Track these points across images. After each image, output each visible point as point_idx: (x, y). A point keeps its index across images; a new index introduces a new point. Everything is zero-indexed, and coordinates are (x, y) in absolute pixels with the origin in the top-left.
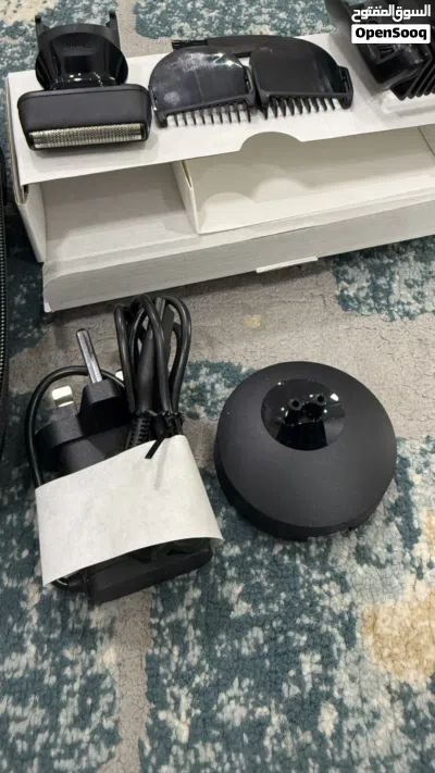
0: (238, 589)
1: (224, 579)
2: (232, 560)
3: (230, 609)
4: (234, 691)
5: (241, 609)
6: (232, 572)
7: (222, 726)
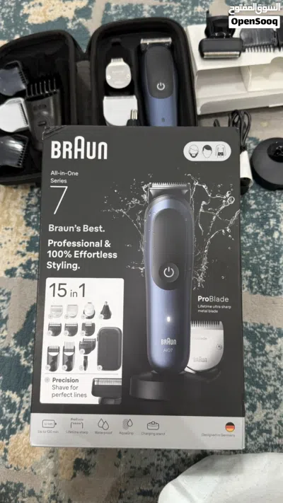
0: (253, 202)
1: (249, 199)
2: (252, 194)
3: (251, 206)
4: (250, 225)
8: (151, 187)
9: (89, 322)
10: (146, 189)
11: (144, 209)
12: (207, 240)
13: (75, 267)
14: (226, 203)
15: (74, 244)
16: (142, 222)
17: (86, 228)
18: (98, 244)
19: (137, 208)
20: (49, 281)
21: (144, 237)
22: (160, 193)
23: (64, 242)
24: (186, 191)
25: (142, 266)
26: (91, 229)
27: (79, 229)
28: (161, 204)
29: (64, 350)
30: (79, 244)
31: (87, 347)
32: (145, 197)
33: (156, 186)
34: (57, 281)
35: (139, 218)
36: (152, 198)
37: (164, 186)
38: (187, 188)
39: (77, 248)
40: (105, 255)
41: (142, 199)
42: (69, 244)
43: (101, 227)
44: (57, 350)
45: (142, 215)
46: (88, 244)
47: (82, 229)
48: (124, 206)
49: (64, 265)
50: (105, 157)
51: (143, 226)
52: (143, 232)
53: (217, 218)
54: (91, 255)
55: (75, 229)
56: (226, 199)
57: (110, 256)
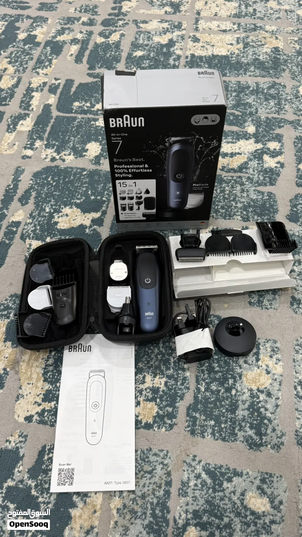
0: (217, 365)
1: (214, 362)
2: (216, 359)
3: (215, 368)
5: (217, 369)
6: (215, 361)
7: (211, 390)
8: (171, 139)
9: (139, 195)
10: (168, 141)
11: (166, 150)
12: (200, 162)
13: (130, 176)
14: (213, 145)
15: (128, 167)
16: (165, 156)
17: (134, 160)
18: (141, 166)
19: (162, 150)
20: (117, 182)
21: (166, 163)
22: (175, 142)
23: (123, 166)
24: (190, 141)
25: (165, 174)
26: (137, 160)
27: (130, 160)
28: (176, 148)
29: (128, 204)
30: (131, 166)
31: (139, 204)
32: (167, 144)
33: (173, 139)
34: (122, 181)
35: (163, 154)
36: (171, 145)
37: (178, 139)
38: (192, 139)
39: (130, 168)
40: (145, 171)
41: (165, 146)
42: (126, 167)
43: (142, 159)
44: (126, 205)
45: (165, 153)
46: (135, 166)
47: (132, 160)
48: (155, 149)
49: (124, 175)
50: (143, 125)
51: (165, 158)
52: (166, 160)
53: (207, 152)
54: (138, 171)
55: (128, 160)
56: (214, 143)
57: (148, 171)
